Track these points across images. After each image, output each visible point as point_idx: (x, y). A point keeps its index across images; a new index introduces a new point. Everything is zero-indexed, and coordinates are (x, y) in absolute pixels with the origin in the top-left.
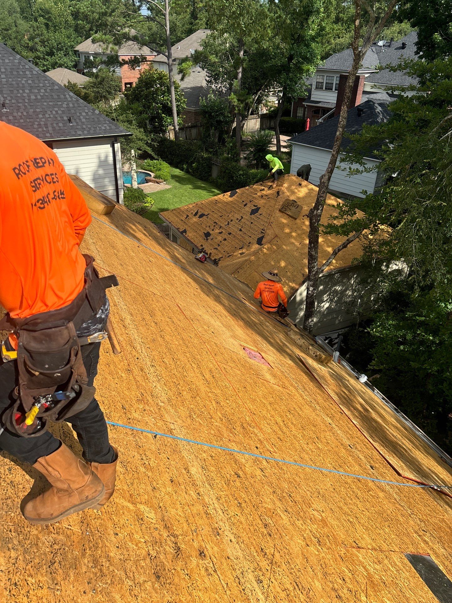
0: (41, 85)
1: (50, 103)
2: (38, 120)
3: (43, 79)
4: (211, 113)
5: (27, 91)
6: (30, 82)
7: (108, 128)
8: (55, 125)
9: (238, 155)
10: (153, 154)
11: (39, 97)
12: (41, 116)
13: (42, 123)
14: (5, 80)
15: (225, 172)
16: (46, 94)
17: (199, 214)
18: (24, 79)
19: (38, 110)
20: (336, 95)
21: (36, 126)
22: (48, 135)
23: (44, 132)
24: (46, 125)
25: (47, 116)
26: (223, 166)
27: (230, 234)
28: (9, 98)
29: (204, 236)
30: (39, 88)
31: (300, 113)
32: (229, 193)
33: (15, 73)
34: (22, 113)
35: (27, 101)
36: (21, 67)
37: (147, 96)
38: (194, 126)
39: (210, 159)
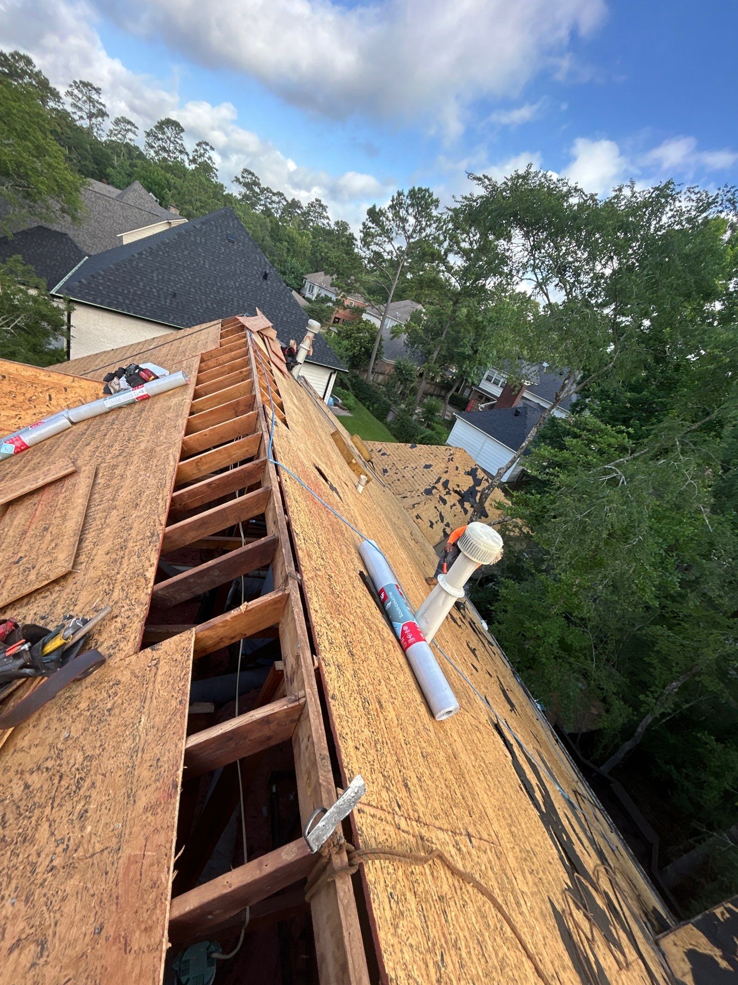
5: (282, 313)
6: (286, 307)
9: (414, 410)
10: (350, 387)
12: (286, 335)
15: (399, 420)
17: (382, 452)
20: (501, 391)
26: (399, 415)
27: (404, 477)
31: (467, 393)
32: (410, 445)
33: (278, 296)
37: (356, 338)
38: (383, 374)
39: (390, 406)
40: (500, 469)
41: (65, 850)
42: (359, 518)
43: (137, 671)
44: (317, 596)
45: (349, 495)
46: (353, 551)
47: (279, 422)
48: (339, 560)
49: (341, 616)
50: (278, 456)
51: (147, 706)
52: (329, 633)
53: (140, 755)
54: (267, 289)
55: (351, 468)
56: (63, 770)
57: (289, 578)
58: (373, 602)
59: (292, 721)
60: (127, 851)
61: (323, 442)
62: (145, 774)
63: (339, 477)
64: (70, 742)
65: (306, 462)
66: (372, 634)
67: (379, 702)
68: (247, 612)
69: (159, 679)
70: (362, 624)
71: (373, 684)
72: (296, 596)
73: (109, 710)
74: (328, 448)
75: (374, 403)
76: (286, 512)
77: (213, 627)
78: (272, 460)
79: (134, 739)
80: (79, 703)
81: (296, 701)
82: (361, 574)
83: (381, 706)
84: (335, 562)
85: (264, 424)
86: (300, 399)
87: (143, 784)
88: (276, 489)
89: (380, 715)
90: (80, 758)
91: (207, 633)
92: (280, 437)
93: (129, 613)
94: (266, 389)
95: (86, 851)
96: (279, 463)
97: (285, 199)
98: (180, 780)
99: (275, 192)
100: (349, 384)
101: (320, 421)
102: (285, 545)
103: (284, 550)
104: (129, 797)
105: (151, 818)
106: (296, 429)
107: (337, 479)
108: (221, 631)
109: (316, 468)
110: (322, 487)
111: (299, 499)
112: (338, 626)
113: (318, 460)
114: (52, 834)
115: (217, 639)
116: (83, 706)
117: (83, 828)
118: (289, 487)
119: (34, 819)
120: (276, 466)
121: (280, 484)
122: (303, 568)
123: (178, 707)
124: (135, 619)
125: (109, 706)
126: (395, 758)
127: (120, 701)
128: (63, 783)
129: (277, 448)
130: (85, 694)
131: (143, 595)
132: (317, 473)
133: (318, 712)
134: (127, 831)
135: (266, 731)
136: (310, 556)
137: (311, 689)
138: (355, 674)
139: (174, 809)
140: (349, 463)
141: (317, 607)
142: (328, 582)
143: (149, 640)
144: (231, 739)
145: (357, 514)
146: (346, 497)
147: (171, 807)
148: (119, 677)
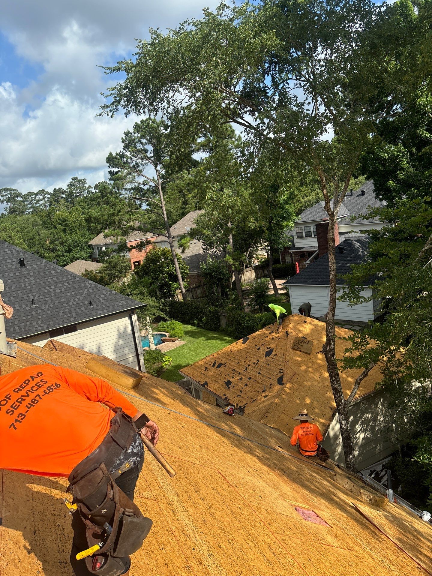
0: (65, 279)
1: (73, 293)
2: (63, 309)
3: (66, 274)
4: (211, 274)
5: (53, 287)
6: (55, 279)
7: (125, 303)
8: (78, 310)
9: (242, 303)
10: (166, 317)
11: (63, 290)
12: (65, 305)
13: (66, 310)
14: (34, 281)
15: (232, 321)
16: (69, 286)
17: (217, 364)
18: (50, 278)
19: (62, 300)
20: (316, 240)
21: (61, 314)
22: (72, 319)
23: (69, 318)
24: (70, 312)
25: (71, 304)
26: (230, 316)
28: (37, 295)
29: (225, 385)
30: (63, 282)
31: (288, 259)
32: (241, 340)
33: (42, 274)
34: (49, 305)
35: (53, 295)
36: (47, 269)
37: (154, 270)
38: (199, 286)
39: (218, 312)
54: (29, 274)
97: (47, 193)
99: (36, 192)
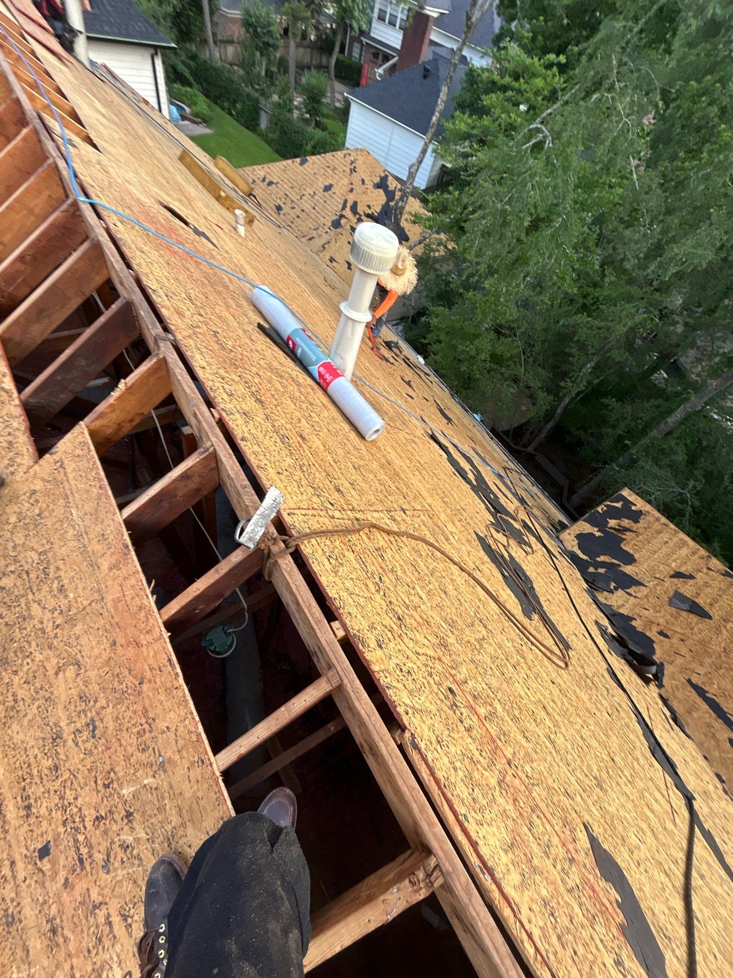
4: (257, 28)
7: (143, 29)
17: (267, 180)
20: (401, 37)
26: (274, 115)
27: (303, 211)
29: (275, 209)
31: (356, 52)
32: (298, 160)
38: (231, 42)
39: (257, 101)
40: (411, 167)
41: (61, 612)
42: (247, 267)
43: (46, 477)
44: (202, 353)
45: (227, 240)
46: (245, 303)
47: (77, 140)
48: (225, 314)
49: (240, 369)
50: (91, 191)
51: (71, 500)
52: (226, 386)
53: (85, 537)
55: (223, 204)
56: (26, 569)
57: (159, 341)
58: (281, 353)
59: (212, 469)
60: (109, 598)
61: (167, 170)
62: (98, 547)
63: (206, 218)
64: (19, 548)
65: (143, 199)
66: (284, 381)
67: (301, 436)
68: (129, 389)
69: (71, 476)
70: (269, 374)
71: (291, 423)
72: (172, 358)
73: (38, 515)
74: (179, 178)
75: (234, 102)
76: (129, 266)
77: (101, 416)
78: (82, 198)
79: (74, 529)
80: (8, 519)
81: (205, 452)
82: (260, 326)
83: (304, 439)
84: (220, 317)
85: (50, 146)
86: (107, 104)
87: (99, 554)
88: (104, 239)
89: (304, 446)
90: (36, 557)
91: (98, 423)
92: (87, 163)
93: (8, 430)
94: (35, 86)
95: (78, 608)
96: (96, 200)
98: (129, 542)
100: (186, 72)
101: (154, 138)
102: (141, 305)
103: (142, 313)
104: (92, 566)
105: (118, 573)
106: (114, 151)
107: (203, 221)
108: (114, 417)
109: (166, 207)
110: (181, 232)
111: (145, 248)
112: (237, 379)
113: (164, 196)
114: (44, 608)
115: (115, 426)
116: (13, 519)
117: (66, 597)
118: (122, 232)
119: (23, 605)
120: (93, 206)
121: (108, 231)
122: (173, 327)
123: (100, 491)
124: (17, 433)
125: (37, 512)
126: (324, 474)
127: (44, 505)
128: (31, 576)
129: (86, 179)
130: (8, 510)
131: (13, 409)
132: (169, 214)
133: (229, 454)
134: (103, 586)
135: (192, 485)
136: (180, 314)
137: (217, 437)
138: (267, 417)
139: (133, 561)
140: (218, 198)
141: (204, 364)
142: (214, 339)
143: (42, 448)
144: (161, 501)
145: (243, 262)
146: (222, 243)
147: (130, 561)
148: (33, 488)
